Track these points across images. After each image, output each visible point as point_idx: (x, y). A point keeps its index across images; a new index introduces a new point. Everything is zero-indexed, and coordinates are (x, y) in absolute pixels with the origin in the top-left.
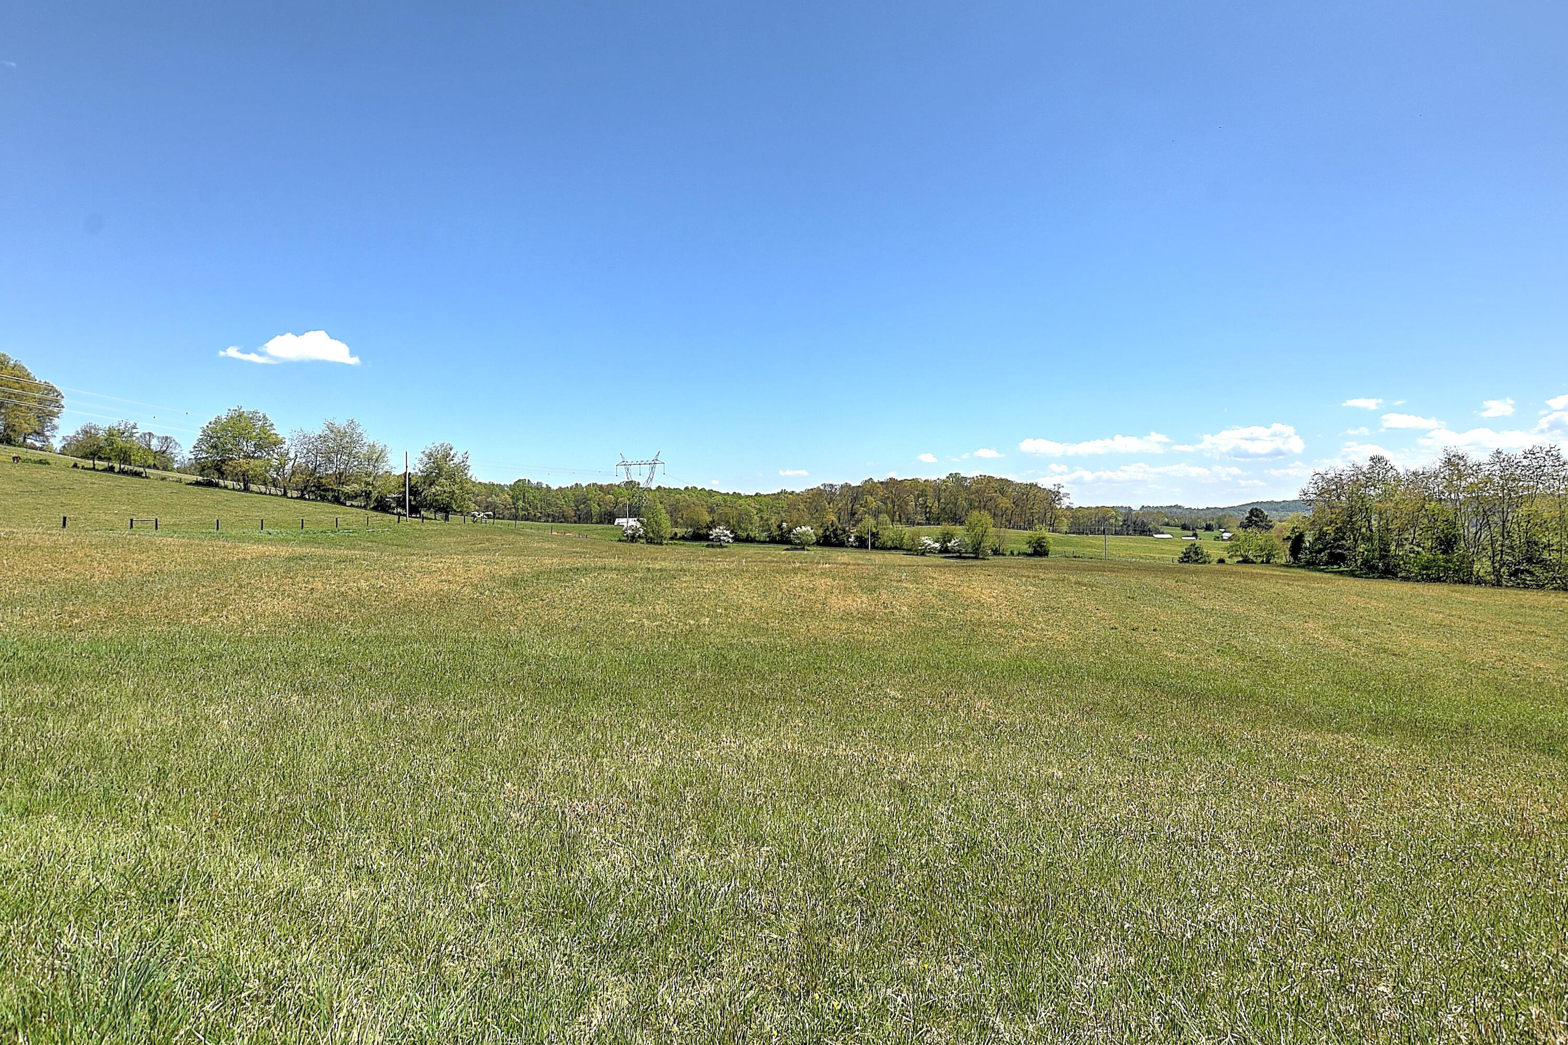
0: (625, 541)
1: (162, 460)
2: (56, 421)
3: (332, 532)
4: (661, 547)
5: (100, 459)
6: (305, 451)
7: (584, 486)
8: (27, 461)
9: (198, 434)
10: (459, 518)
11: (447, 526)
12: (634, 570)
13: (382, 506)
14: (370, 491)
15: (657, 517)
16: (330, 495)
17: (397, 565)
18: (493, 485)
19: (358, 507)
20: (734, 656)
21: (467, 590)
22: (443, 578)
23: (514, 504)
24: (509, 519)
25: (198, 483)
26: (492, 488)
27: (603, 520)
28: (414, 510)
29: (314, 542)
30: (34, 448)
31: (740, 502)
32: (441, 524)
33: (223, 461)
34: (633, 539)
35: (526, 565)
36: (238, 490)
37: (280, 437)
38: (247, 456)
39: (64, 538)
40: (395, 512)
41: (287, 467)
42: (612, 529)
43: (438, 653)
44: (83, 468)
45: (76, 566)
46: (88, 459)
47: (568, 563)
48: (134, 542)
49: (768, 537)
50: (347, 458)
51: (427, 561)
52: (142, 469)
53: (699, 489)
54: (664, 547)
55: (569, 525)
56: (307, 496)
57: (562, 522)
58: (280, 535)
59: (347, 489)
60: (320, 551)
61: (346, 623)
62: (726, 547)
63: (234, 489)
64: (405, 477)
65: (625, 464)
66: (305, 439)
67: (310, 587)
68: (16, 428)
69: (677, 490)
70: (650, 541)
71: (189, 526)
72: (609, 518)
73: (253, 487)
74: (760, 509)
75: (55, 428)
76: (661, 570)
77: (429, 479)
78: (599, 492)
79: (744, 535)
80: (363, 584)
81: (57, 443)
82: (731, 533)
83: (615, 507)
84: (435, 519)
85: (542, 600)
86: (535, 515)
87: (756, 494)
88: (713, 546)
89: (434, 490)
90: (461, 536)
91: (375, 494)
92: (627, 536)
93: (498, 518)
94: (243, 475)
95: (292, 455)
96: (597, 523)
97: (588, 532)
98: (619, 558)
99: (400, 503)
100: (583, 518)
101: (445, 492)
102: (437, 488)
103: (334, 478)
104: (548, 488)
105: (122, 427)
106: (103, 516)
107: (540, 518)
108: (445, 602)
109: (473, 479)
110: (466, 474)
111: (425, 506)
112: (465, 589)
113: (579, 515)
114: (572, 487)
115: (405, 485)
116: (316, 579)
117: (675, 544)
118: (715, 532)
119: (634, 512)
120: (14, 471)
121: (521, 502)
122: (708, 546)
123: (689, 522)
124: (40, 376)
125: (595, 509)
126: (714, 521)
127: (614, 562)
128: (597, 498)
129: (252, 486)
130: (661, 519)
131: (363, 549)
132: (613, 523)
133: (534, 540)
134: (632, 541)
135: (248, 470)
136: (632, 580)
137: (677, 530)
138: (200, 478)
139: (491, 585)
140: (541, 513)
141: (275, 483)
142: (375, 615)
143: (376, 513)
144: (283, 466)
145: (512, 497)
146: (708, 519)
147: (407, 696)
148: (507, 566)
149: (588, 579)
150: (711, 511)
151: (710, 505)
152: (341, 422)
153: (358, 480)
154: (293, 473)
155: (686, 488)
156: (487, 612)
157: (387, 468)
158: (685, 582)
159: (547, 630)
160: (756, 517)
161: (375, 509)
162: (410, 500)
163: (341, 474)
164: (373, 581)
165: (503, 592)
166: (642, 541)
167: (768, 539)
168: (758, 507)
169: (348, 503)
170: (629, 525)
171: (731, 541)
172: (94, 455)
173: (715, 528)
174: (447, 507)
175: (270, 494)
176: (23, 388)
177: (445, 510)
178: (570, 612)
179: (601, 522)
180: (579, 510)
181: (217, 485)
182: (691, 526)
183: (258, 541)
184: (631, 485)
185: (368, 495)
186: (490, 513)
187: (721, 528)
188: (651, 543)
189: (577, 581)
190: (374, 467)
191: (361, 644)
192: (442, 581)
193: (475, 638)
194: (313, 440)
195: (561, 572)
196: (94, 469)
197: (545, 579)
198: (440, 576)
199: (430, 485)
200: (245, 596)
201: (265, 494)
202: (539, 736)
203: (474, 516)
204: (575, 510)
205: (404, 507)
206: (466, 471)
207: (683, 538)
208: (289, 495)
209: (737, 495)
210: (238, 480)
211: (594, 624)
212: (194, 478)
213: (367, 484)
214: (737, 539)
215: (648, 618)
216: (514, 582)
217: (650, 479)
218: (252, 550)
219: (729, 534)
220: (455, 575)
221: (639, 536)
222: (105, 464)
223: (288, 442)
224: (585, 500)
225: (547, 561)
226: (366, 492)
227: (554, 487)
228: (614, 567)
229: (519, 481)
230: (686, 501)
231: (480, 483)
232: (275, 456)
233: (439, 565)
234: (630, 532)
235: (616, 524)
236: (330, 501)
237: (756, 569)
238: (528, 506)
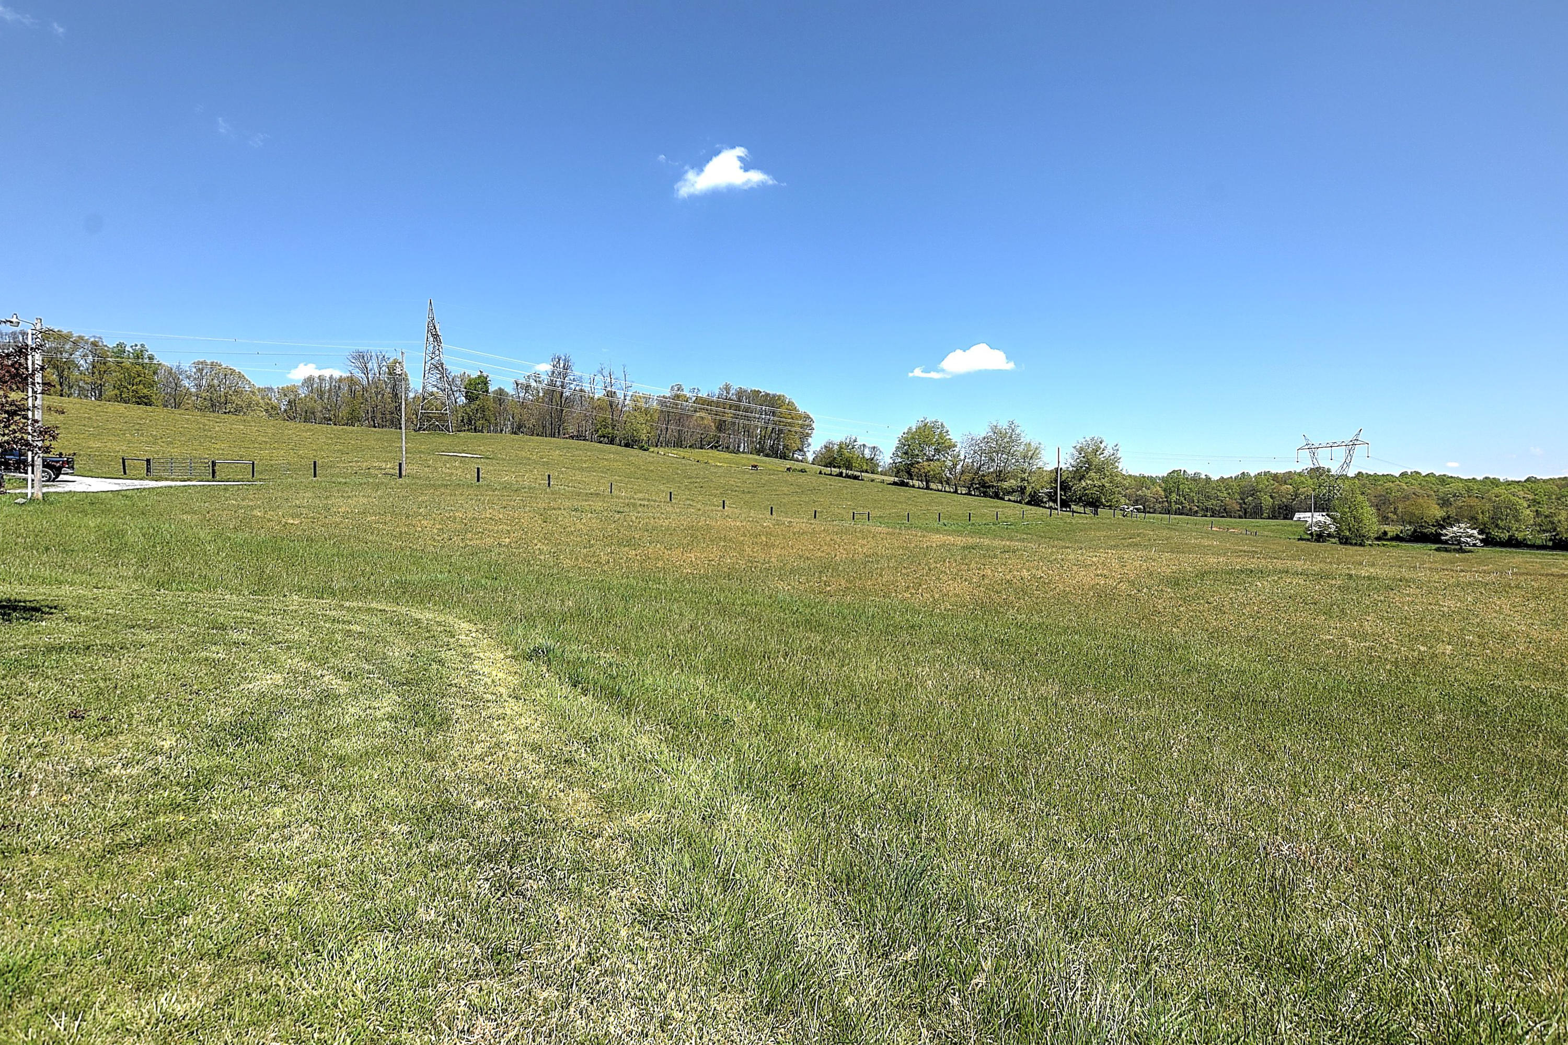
0: (1308, 540)
1: (871, 465)
2: (810, 440)
3: (993, 524)
4: (1362, 548)
5: (834, 467)
6: (972, 452)
7: (1252, 475)
8: (795, 470)
9: (896, 443)
10: (1107, 510)
11: (1095, 521)
12: (1328, 576)
13: (1035, 501)
14: (1025, 487)
15: (1357, 512)
16: (991, 491)
17: (1054, 557)
18: (1144, 477)
19: (1014, 501)
20: (1500, 702)
21: (1123, 586)
22: (1099, 572)
23: (1166, 497)
24: (1160, 513)
25: (895, 483)
26: (1143, 481)
27: (1277, 514)
28: (1065, 504)
29: (980, 534)
30: (798, 460)
31: (1496, 490)
32: (1090, 518)
33: (912, 465)
34: (1320, 537)
35: (1188, 563)
36: (922, 488)
37: (953, 441)
38: (929, 460)
39: (818, 525)
40: (1047, 506)
41: (958, 467)
42: (1291, 525)
43: (1099, 647)
44: (825, 474)
45: (826, 547)
46: (827, 467)
47: (1238, 563)
48: (858, 530)
49: (1550, 540)
50: (1006, 457)
51: (1082, 554)
52: (859, 474)
53: (1424, 474)
54: (1367, 548)
55: (1233, 520)
56: (973, 493)
57: (1223, 517)
58: (953, 526)
59: (1006, 485)
60: (987, 542)
61: (1013, 608)
62: (1469, 551)
63: (919, 488)
64: (1057, 473)
65: (1312, 449)
66: (973, 442)
67: (982, 573)
68: (789, 447)
69: (1388, 478)
70: (1345, 541)
71: (889, 518)
72: (1286, 512)
73: (932, 486)
74: (1534, 500)
75: (809, 445)
76: (1369, 578)
77: (1080, 473)
78: (1272, 482)
79: (1505, 536)
80: (1025, 573)
81: (810, 457)
82: (1479, 534)
83: (1294, 500)
84: (1085, 513)
85: (1207, 602)
86: (1190, 509)
87: (1528, 480)
88: (1446, 550)
89: (1084, 484)
90: (1111, 530)
91: (1029, 490)
92: (1311, 534)
93: (1149, 512)
94: (926, 476)
95: (962, 457)
96: (1269, 518)
97: (1258, 529)
98: (1305, 560)
99: (1052, 497)
100: (1251, 511)
101: (1095, 486)
102: (1088, 482)
103: (995, 475)
104: (1208, 479)
105: (848, 441)
106: (836, 509)
107: (1196, 512)
108: (1104, 597)
109: (1124, 472)
110: (1117, 467)
111: (1075, 501)
112: (1121, 584)
113: (1245, 510)
114: (1236, 478)
115: (1056, 481)
116: (987, 567)
117: (1384, 545)
118: (1450, 532)
119: (1322, 505)
120: (788, 478)
121: (1174, 495)
122: (1438, 550)
123: (1407, 518)
124: (802, 408)
125: (1267, 501)
126: (1449, 517)
127: (1299, 565)
128: (1269, 489)
129: (932, 484)
130: (1362, 514)
131: (1023, 540)
132: (1292, 519)
133: (1191, 535)
134: (1318, 541)
135: (929, 472)
136: (1326, 587)
137: (1387, 528)
138: (896, 479)
139: (1149, 582)
140: (1198, 507)
141: (948, 481)
142: (1037, 603)
143: (1030, 507)
144: (955, 465)
145: (1165, 490)
146: (1439, 513)
147: (1070, 686)
148: (1166, 564)
149: (1266, 583)
150: (1444, 502)
151: (1441, 495)
152: (1003, 425)
153: (1015, 477)
154: (962, 473)
155: (1402, 474)
156: (1147, 611)
157: (1040, 464)
158: (1408, 595)
159: (1217, 637)
160: (1528, 512)
161: (1029, 503)
162: (1061, 495)
163: (1000, 472)
164: (1034, 571)
165: (1162, 590)
166: (1333, 540)
167: (1550, 544)
168: (1531, 497)
169: (1006, 498)
170: (1314, 520)
171: (1479, 544)
172: (830, 464)
173: (1451, 526)
174: (1096, 501)
175: (945, 491)
176: (792, 418)
177: (1094, 504)
178: (1245, 619)
179: (1274, 517)
180: (1245, 503)
181: (907, 485)
182: (1410, 523)
183: (938, 531)
184: (1317, 472)
185: (1022, 490)
186: (1141, 506)
187: (1462, 525)
188: (1346, 543)
189: (1251, 584)
190: (1029, 464)
191: (1026, 630)
192: (1098, 576)
193: (1135, 636)
194: (979, 441)
195: (1230, 573)
196: (831, 475)
197: (1210, 580)
198: (1096, 570)
199: (1080, 480)
200: (934, 578)
201: (941, 491)
202: (1219, 755)
203: (1123, 510)
204: (1240, 504)
205: (1055, 501)
206: (1117, 464)
207: (1397, 538)
208: (959, 492)
209: (1495, 482)
210: (921, 481)
211: (1276, 636)
212: (892, 479)
213: (1023, 480)
214: (1489, 542)
215: (1353, 636)
216: (1175, 583)
217: (1347, 463)
218: (937, 539)
219: (1476, 535)
220: (1110, 570)
221: (1329, 535)
222: (837, 470)
223: (959, 445)
224: (1253, 492)
225: (1212, 560)
226: (1021, 487)
227: (1215, 477)
228: (1300, 570)
229: (1173, 472)
230: (1401, 490)
231: (1130, 476)
232: (949, 457)
233: (1094, 559)
234: (1315, 529)
235: (1295, 519)
236: (991, 497)
237: (1536, 585)
238: (1182, 499)
